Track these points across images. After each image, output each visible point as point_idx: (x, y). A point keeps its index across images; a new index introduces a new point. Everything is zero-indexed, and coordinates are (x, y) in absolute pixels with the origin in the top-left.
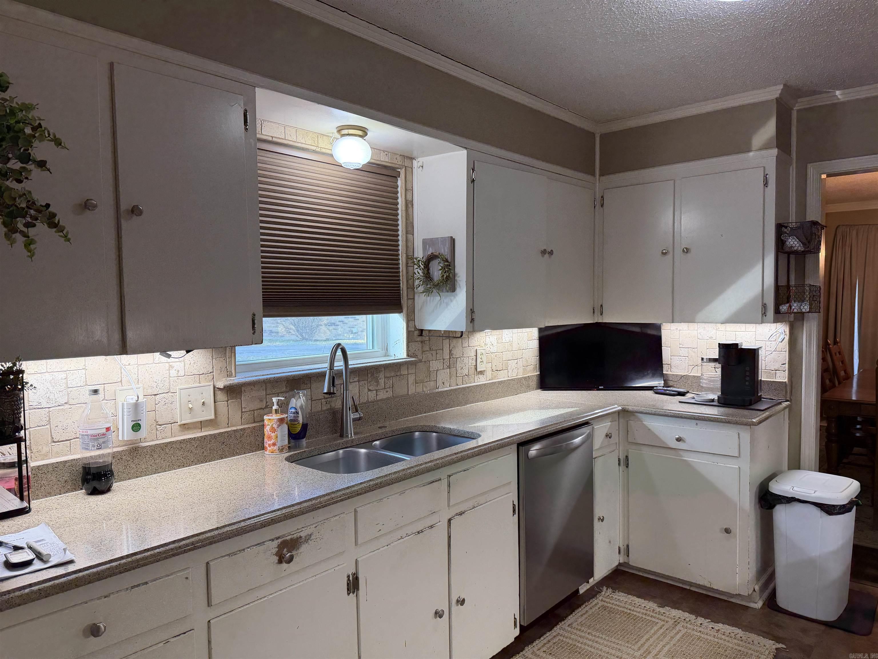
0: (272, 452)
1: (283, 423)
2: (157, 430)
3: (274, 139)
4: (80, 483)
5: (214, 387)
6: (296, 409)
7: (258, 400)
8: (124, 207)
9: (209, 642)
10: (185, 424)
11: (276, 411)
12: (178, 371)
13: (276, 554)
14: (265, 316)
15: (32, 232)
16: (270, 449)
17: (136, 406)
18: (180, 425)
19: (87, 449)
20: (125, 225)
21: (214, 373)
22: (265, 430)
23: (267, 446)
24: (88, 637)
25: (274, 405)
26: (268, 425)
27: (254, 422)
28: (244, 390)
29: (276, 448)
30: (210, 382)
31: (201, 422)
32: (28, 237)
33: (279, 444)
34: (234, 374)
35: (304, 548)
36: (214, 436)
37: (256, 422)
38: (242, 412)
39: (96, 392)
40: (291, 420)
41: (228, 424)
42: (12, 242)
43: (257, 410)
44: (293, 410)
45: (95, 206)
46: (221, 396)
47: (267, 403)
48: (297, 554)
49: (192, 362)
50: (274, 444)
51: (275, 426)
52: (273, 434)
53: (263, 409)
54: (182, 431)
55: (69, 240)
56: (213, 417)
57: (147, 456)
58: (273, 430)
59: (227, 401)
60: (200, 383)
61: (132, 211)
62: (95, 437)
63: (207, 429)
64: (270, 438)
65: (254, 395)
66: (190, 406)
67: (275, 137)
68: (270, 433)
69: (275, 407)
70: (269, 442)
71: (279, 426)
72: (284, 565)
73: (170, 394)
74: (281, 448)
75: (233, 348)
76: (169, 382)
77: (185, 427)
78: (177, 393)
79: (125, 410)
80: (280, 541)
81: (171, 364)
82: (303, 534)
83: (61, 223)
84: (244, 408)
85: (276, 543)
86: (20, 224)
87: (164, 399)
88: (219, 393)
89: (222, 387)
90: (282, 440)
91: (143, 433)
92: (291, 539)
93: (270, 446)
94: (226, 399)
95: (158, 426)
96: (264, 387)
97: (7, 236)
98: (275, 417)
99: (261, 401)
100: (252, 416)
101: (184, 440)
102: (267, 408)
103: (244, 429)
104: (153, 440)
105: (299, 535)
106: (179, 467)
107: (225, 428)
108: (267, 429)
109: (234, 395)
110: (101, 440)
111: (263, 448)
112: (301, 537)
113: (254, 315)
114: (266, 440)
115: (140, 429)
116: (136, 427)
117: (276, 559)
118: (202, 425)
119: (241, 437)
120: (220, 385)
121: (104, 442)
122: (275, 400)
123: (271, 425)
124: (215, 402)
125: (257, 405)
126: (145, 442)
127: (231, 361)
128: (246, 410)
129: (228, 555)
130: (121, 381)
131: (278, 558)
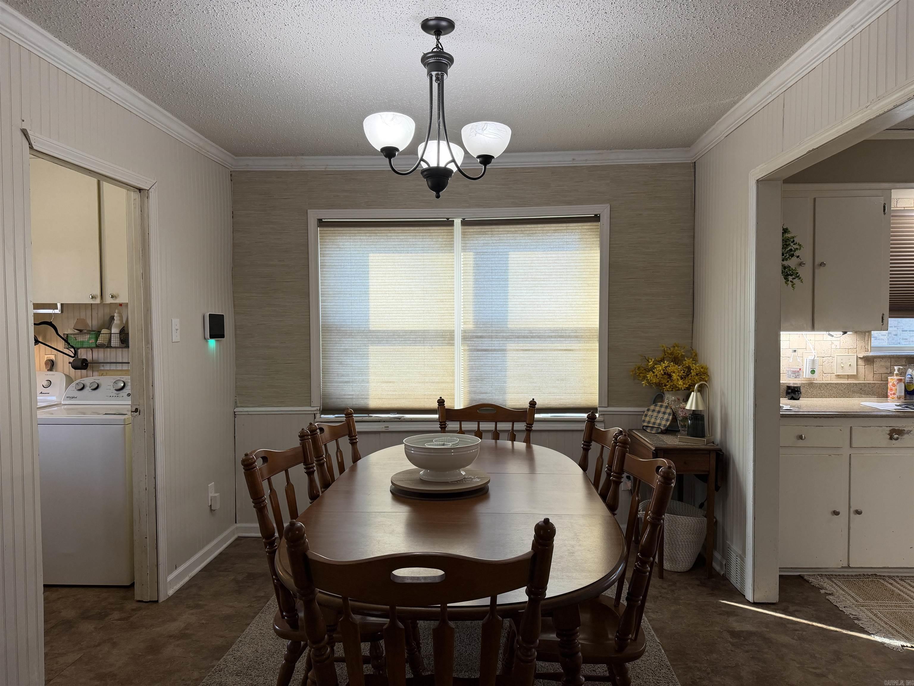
0: (893, 399)
1: (901, 382)
2: (823, 376)
3: (905, 209)
4: (785, 395)
5: (857, 357)
6: (911, 376)
7: (885, 368)
8: (817, 263)
9: (850, 464)
10: (838, 375)
11: (897, 375)
12: (836, 346)
13: (889, 434)
14: (890, 317)
15: (794, 281)
16: (891, 396)
17: (813, 361)
18: (836, 375)
19: (790, 377)
20: (817, 271)
21: (857, 349)
22: (888, 385)
23: (890, 395)
24: (798, 439)
25: (895, 371)
26: (891, 382)
27: (882, 381)
28: (876, 361)
29: (895, 396)
30: (854, 353)
31: (848, 375)
32: (793, 283)
33: (897, 394)
34: (869, 351)
35: (906, 436)
36: (856, 384)
37: (883, 381)
38: (874, 374)
39: (795, 351)
40: (907, 383)
41: (864, 379)
42: (788, 284)
43: (884, 374)
44: (909, 376)
45: (804, 264)
46: (861, 362)
47: (891, 370)
48: (901, 438)
49: (845, 342)
50: (894, 394)
51: (895, 383)
52: (894, 388)
53: (888, 374)
54: (837, 379)
55: (802, 282)
56: (855, 373)
57: (817, 388)
58: (894, 385)
59: (865, 366)
60: (848, 353)
61: (821, 265)
62: (794, 372)
63: (852, 380)
64: (891, 390)
65: (882, 365)
66: (842, 365)
67: (906, 207)
68: (892, 387)
69: (896, 372)
70: (891, 392)
71: (898, 383)
72: (894, 441)
73: (831, 357)
74: (898, 397)
75: (869, 332)
76: (831, 351)
77: (838, 376)
78: (835, 358)
79: (807, 363)
80: (891, 428)
81: (832, 341)
82: (906, 429)
83: (800, 276)
84: (875, 371)
85: (889, 429)
86: (790, 278)
87: (828, 360)
88: (859, 360)
89: (862, 357)
90: (900, 392)
91: (816, 376)
92: (898, 430)
93: (891, 394)
94: (864, 365)
95: (823, 374)
96: (890, 361)
97: (786, 283)
98: (896, 378)
99: (887, 369)
100: (880, 377)
101: (838, 383)
102: (891, 373)
103: (875, 383)
104: (820, 381)
105: (903, 429)
106: (834, 397)
107: (863, 381)
108: (890, 385)
109: (869, 363)
110: (797, 374)
111: (887, 397)
112: (904, 430)
113: (883, 314)
114: (889, 391)
115: (814, 373)
116: (813, 372)
117: (889, 437)
118: (849, 377)
119: (872, 388)
120: (861, 356)
121: (798, 375)
122: (896, 368)
123: (892, 382)
124: (857, 365)
125: (883, 370)
126: (816, 381)
127: (868, 342)
128: (876, 373)
129: (862, 427)
130: (806, 348)
131: (889, 436)
